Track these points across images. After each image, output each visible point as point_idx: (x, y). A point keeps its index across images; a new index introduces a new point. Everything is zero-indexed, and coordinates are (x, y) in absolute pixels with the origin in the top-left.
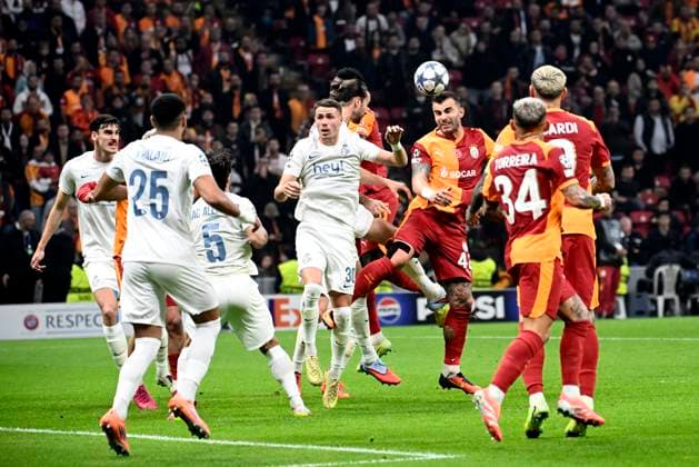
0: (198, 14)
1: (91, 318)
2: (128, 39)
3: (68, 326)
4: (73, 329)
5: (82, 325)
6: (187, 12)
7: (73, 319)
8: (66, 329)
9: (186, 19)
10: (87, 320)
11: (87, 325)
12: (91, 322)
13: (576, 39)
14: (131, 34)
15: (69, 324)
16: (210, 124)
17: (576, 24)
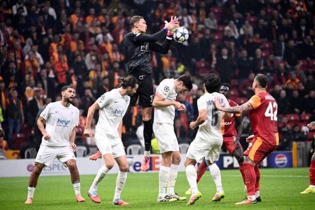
0: (116, 14)
1: (60, 166)
2: (78, 27)
3: (49, 170)
4: (52, 171)
5: (56, 169)
6: (109, 13)
7: (52, 166)
8: (48, 171)
9: (107, 17)
10: (58, 167)
11: (58, 169)
12: (61, 168)
13: (303, 28)
14: (80, 24)
15: (50, 169)
16: (117, 69)
17: (303, 21)
